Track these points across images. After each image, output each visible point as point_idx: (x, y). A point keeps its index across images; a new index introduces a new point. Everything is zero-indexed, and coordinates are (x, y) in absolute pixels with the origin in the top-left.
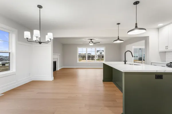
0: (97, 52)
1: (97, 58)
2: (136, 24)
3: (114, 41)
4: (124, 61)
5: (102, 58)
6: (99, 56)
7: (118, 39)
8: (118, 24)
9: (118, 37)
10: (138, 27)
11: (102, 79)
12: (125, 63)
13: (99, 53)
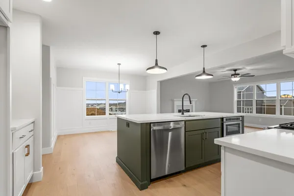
8: (204, 46)
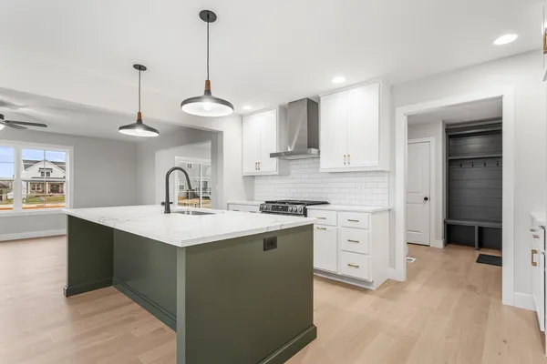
0: (26, 167)
1: (24, 194)
2: (208, 83)
3: (121, 128)
4: (163, 204)
5: (52, 191)
6: (36, 185)
7: (139, 121)
8: (140, 68)
9: (140, 114)
10: (214, 94)
11: (64, 284)
12: (168, 211)
13: (34, 173)
